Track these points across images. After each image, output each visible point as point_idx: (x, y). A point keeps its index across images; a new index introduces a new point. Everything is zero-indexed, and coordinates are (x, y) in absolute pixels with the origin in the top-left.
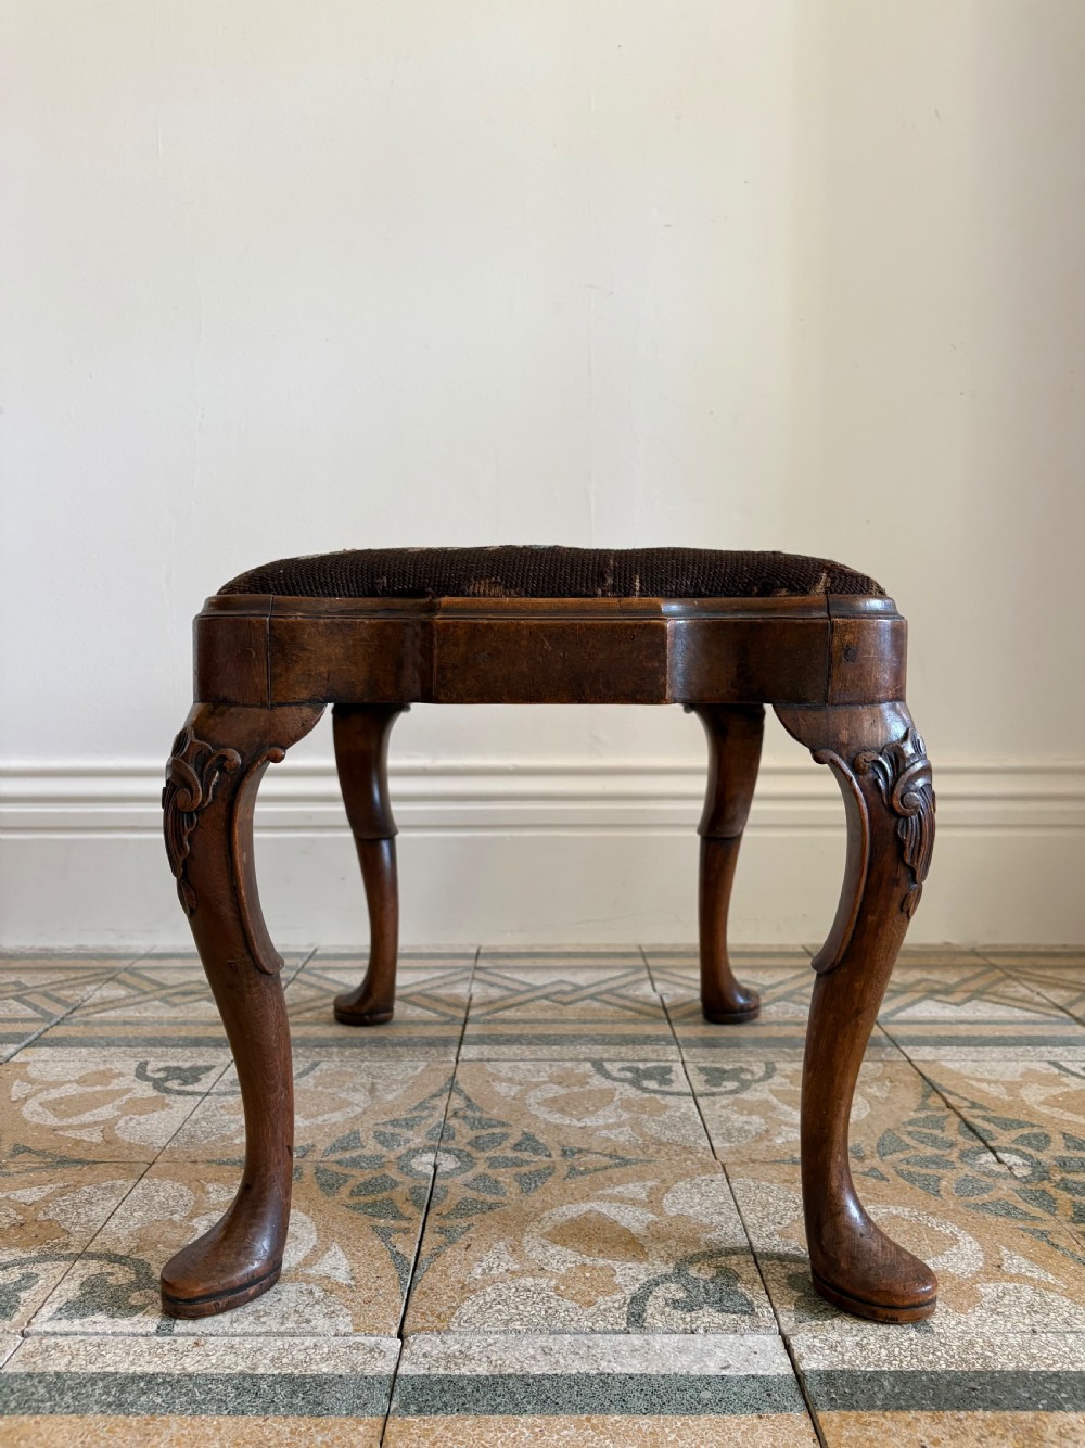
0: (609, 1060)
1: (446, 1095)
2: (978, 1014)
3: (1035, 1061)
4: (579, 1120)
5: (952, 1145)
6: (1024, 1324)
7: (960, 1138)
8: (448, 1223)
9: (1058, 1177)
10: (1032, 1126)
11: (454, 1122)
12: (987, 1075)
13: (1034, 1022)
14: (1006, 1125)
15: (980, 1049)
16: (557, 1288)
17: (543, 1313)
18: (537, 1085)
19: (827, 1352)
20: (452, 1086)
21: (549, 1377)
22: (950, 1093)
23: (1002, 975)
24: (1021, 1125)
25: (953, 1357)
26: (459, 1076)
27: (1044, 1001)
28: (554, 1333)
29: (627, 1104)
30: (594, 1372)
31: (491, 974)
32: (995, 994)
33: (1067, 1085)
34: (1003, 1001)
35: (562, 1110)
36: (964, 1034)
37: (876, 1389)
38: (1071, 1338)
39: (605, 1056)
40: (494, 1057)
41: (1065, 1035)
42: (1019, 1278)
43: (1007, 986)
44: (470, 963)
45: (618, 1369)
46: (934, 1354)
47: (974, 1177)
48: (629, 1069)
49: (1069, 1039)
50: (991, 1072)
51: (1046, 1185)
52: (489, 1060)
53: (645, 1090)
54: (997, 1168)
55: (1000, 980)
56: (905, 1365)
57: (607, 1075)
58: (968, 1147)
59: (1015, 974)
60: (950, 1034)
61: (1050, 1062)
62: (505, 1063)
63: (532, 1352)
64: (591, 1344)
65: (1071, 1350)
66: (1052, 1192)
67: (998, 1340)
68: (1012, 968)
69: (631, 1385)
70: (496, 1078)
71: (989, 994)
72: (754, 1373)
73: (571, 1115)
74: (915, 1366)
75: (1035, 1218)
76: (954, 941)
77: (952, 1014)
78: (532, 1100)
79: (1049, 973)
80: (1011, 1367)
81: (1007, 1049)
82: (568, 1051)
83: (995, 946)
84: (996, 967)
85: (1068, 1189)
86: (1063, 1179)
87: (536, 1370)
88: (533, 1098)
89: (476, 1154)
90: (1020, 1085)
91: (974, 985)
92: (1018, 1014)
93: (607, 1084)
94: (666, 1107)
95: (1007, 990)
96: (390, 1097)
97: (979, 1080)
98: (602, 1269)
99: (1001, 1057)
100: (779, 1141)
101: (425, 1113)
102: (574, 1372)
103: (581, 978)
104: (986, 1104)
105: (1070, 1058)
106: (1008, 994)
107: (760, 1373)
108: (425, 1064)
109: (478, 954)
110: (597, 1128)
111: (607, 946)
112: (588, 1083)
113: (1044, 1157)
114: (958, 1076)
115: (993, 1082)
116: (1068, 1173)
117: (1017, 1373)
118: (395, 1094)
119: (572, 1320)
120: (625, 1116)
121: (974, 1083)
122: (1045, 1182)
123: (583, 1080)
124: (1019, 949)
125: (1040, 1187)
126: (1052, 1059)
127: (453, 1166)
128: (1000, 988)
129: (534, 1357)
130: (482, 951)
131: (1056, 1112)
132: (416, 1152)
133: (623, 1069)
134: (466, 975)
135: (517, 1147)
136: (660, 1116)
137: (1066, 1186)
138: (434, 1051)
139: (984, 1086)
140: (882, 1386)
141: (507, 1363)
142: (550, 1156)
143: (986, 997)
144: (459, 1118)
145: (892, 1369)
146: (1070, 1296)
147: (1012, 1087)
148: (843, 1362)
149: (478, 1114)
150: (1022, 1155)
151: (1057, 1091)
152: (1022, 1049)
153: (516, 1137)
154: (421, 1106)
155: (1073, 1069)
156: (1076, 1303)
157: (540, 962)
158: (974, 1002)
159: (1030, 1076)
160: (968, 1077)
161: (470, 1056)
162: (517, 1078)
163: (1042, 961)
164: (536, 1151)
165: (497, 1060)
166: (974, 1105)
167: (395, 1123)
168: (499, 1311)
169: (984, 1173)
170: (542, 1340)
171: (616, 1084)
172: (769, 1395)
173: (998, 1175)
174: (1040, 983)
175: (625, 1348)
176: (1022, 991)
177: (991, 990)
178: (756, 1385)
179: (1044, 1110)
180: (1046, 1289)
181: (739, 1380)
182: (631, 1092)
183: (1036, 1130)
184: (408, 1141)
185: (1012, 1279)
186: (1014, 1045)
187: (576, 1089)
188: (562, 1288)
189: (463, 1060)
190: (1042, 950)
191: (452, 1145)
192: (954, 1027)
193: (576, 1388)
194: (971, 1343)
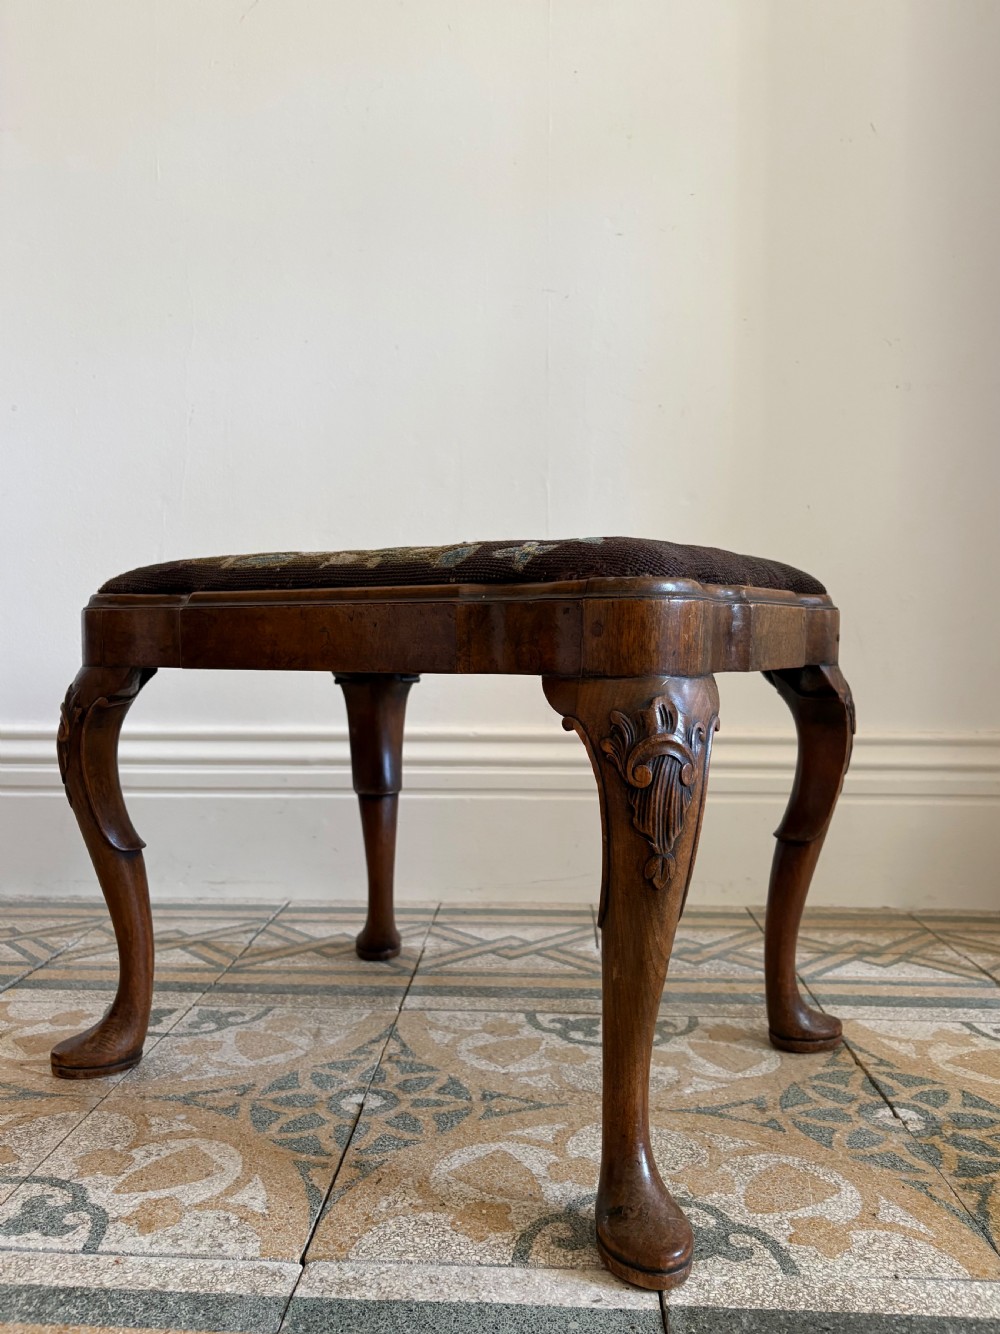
0: (542, 1012)
1: (384, 1041)
2: (903, 975)
3: (950, 1022)
4: (503, 1067)
5: (852, 1099)
6: (888, 1270)
7: (862, 1093)
8: (365, 1158)
9: (949, 1132)
10: (934, 1083)
11: (387, 1066)
12: (899, 1034)
13: (956, 985)
14: (908, 1081)
15: (898, 1009)
16: (453, 1223)
17: (437, 1245)
18: (471, 1033)
19: (695, 1290)
20: (392, 1033)
21: (430, 1304)
22: (861, 1050)
23: (933, 938)
24: (922, 1081)
25: (813, 1298)
26: (399, 1024)
27: (970, 964)
28: (444, 1264)
29: (551, 1054)
30: (474, 1301)
31: (446, 929)
32: (923, 957)
33: (976, 1045)
34: (930, 963)
35: (490, 1058)
36: (886, 994)
37: (734, 1325)
38: (931, 1285)
39: (539, 1008)
40: (434, 1007)
41: (983, 997)
42: (891, 1226)
43: (937, 950)
44: (429, 918)
45: (497, 1299)
46: (796, 1295)
47: (867, 1131)
48: (559, 1021)
49: (987, 1001)
50: (904, 1031)
51: (937, 1140)
52: (430, 1010)
53: (571, 1040)
54: (892, 1122)
55: (931, 943)
56: (766, 1304)
57: (538, 1026)
58: (868, 1102)
59: (946, 938)
60: (873, 994)
61: (963, 1023)
62: (444, 1013)
63: (419, 1280)
64: (476, 1275)
65: (929, 1295)
66: (941, 1147)
67: (860, 1284)
68: (945, 932)
69: (507, 1314)
70: (434, 1026)
71: (917, 956)
72: (621, 1307)
73: (497, 1062)
74: (776, 1305)
75: (918, 1171)
76: (891, 905)
77: (877, 975)
78: (463, 1048)
79: (980, 938)
80: (867, 1309)
81: (924, 1010)
82: (504, 1003)
83: (931, 911)
84: (929, 931)
85: (956, 1144)
86: (954, 1135)
87: (420, 1297)
88: (465, 1045)
89: (402, 1096)
90: (930, 1044)
91: (904, 948)
92: (942, 976)
93: (536, 1034)
94: (588, 1057)
95: (934, 953)
96: (332, 1041)
97: (891, 1038)
98: (498, 1206)
99: (917, 1017)
100: (688, 1091)
101: (362, 1057)
102: (455, 1300)
103: (530, 935)
104: (893, 1061)
105: (983, 1019)
106: (935, 957)
107: (629, 1307)
108: (370, 1011)
109: (438, 909)
110: (519, 1075)
111: (560, 904)
112: (518, 1033)
113: (940, 1113)
114: (872, 1034)
115: (904, 1041)
116: (960, 1129)
117: (871, 1315)
118: (337, 1038)
119: (462, 1253)
120: (548, 1064)
121: (886, 1041)
122: (936, 1137)
123: (514, 1030)
124: (955, 914)
125: (930, 1141)
126: (966, 1020)
127: (378, 1104)
128: (929, 951)
129: (421, 1286)
130: (442, 907)
131: (960, 1071)
132: (347, 1093)
133: (553, 1021)
134: (423, 929)
135: (441, 1090)
136: (579, 1065)
137: (955, 1142)
138: (380, 999)
139: (895, 1045)
140: (740, 1323)
141: (395, 1290)
142: (470, 1099)
143: (913, 959)
144: (392, 1062)
145: (753, 1307)
146: (938, 1246)
147: (922, 1046)
148: (708, 1299)
149: (410, 1059)
150: (919, 1111)
151: (965, 1050)
152: (939, 1010)
153: (443, 1080)
154: (360, 1050)
155: (985, 1030)
156: (942, 1251)
157: (494, 919)
158: (901, 964)
159: (942, 1036)
160: (880, 1035)
161: (413, 1005)
162: (452, 1026)
163: (976, 927)
164: (457, 1094)
165: (437, 1010)
166: (881, 1062)
167: (332, 1065)
168: (396, 1243)
169: (878, 1127)
170: (431, 1270)
171: (544, 1034)
172: (633, 1328)
173: (892, 1129)
174: (968, 947)
175: (507, 1280)
176: (950, 954)
177: (920, 953)
178: (622, 1318)
179: (949, 1068)
180: (915, 1238)
181: (608, 1313)
182: (557, 1042)
183: (936, 1087)
184: (341, 1082)
185: (885, 1227)
186: (931, 1006)
187: (506, 1038)
188: (458, 1223)
189: (406, 1009)
190: (978, 915)
191: (382, 1087)
192: (878, 987)
193: (454, 1315)
194: (834, 1286)
